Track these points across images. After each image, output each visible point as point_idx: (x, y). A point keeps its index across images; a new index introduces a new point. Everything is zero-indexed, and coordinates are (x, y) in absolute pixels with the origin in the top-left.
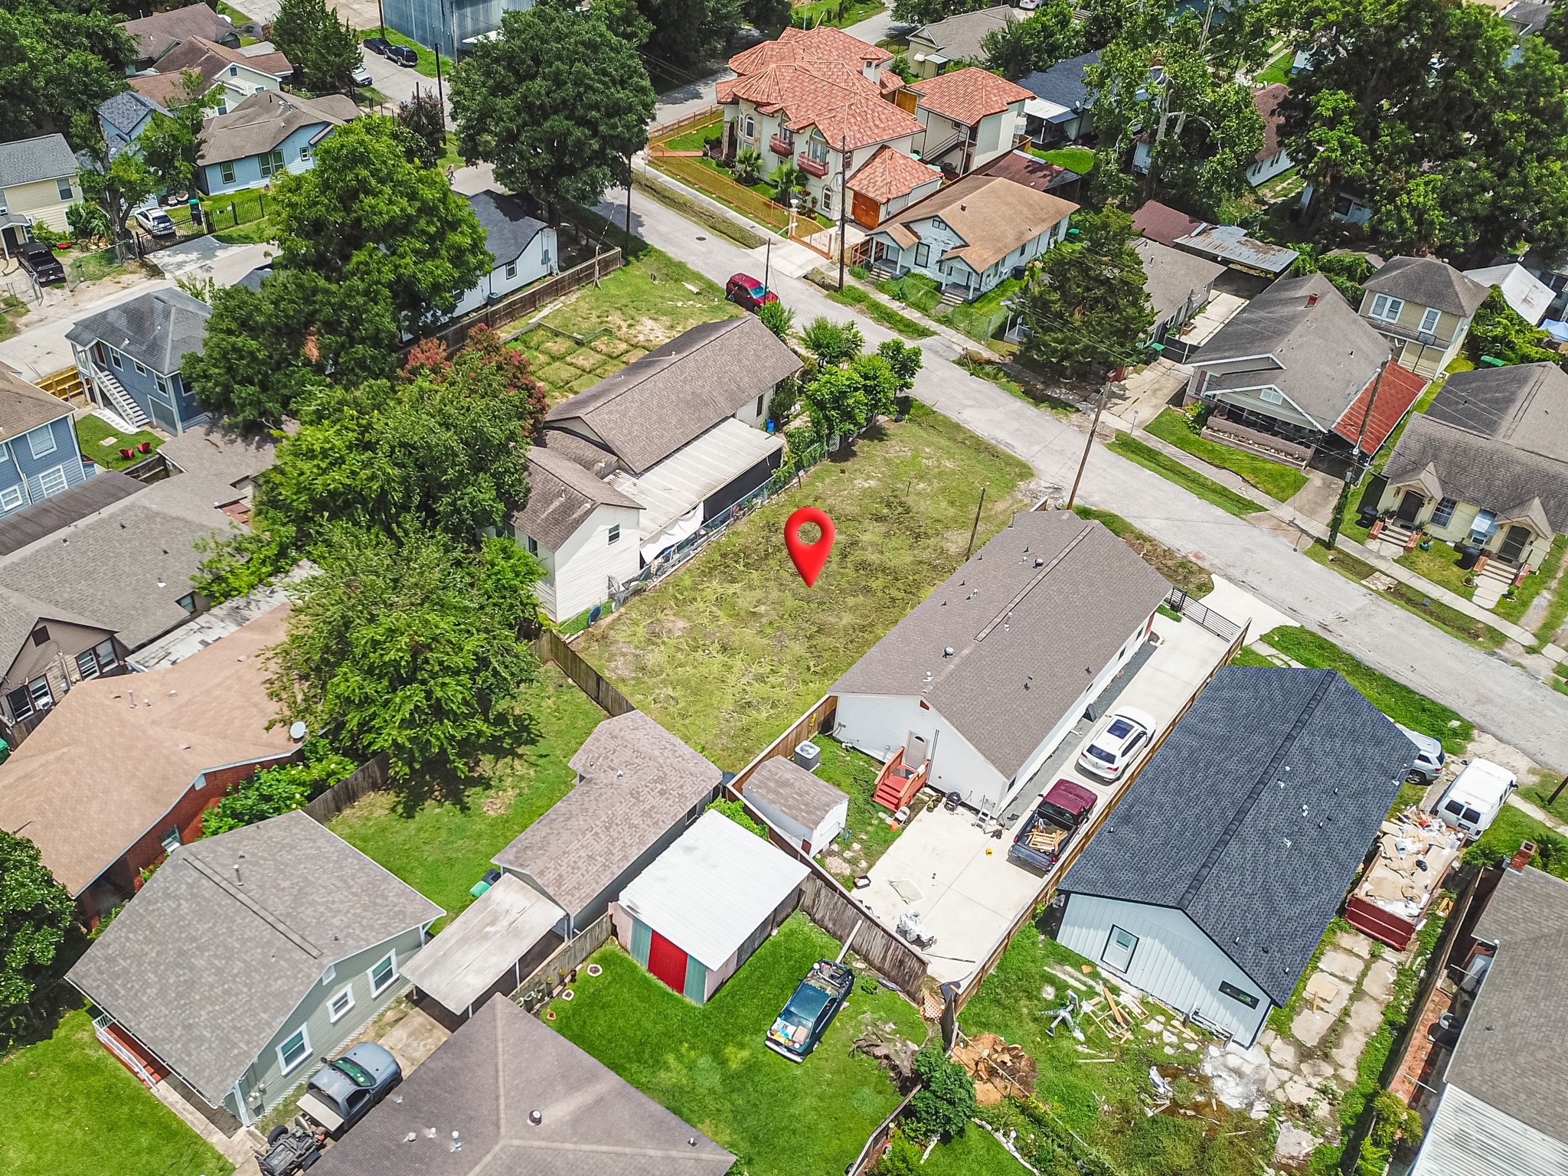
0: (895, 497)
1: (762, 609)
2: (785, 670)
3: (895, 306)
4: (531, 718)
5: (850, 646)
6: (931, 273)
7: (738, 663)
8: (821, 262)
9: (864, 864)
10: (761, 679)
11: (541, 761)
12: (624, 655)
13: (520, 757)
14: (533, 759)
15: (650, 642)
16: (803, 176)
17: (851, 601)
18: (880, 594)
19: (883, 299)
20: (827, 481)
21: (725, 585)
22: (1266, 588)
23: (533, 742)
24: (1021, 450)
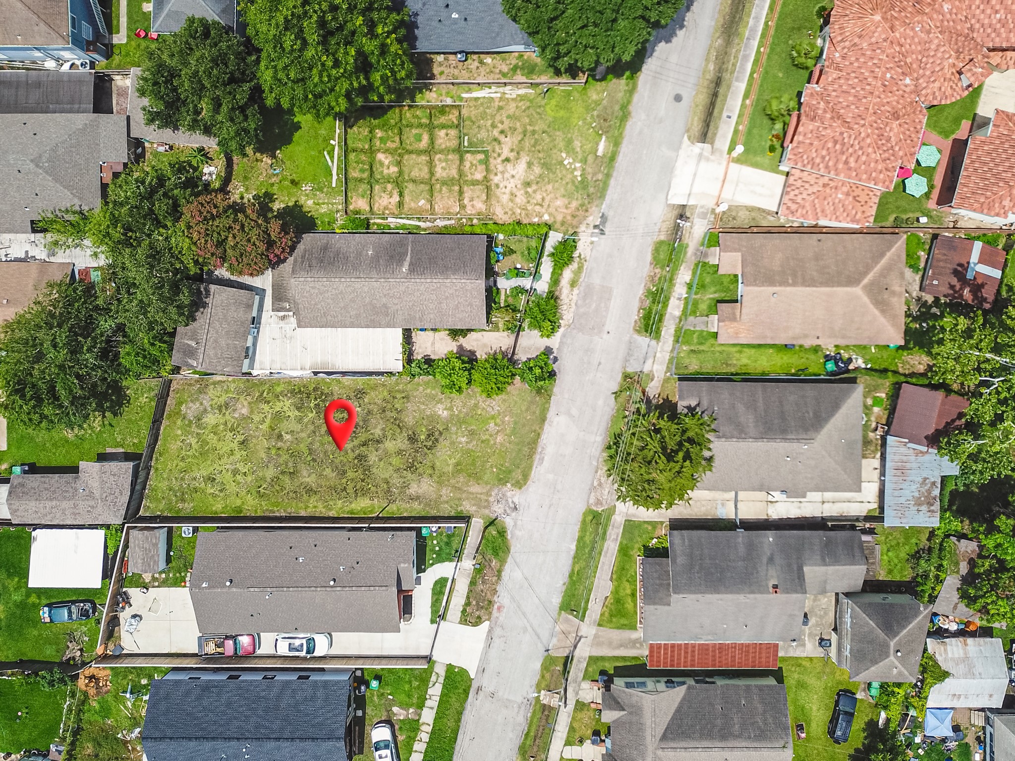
0: (441, 433)
1: (287, 437)
2: (249, 478)
3: (679, 291)
4: (128, 402)
5: (291, 494)
7: (238, 456)
8: (707, 203)
9: (156, 584)
10: (235, 472)
11: (108, 427)
12: (201, 404)
13: (104, 417)
14: (106, 423)
15: (220, 408)
17: (328, 471)
18: (344, 481)
19: (683, 278)
20: (428, 391)
21: (292, 408)
22: (493, 652)
23: (115, 414)
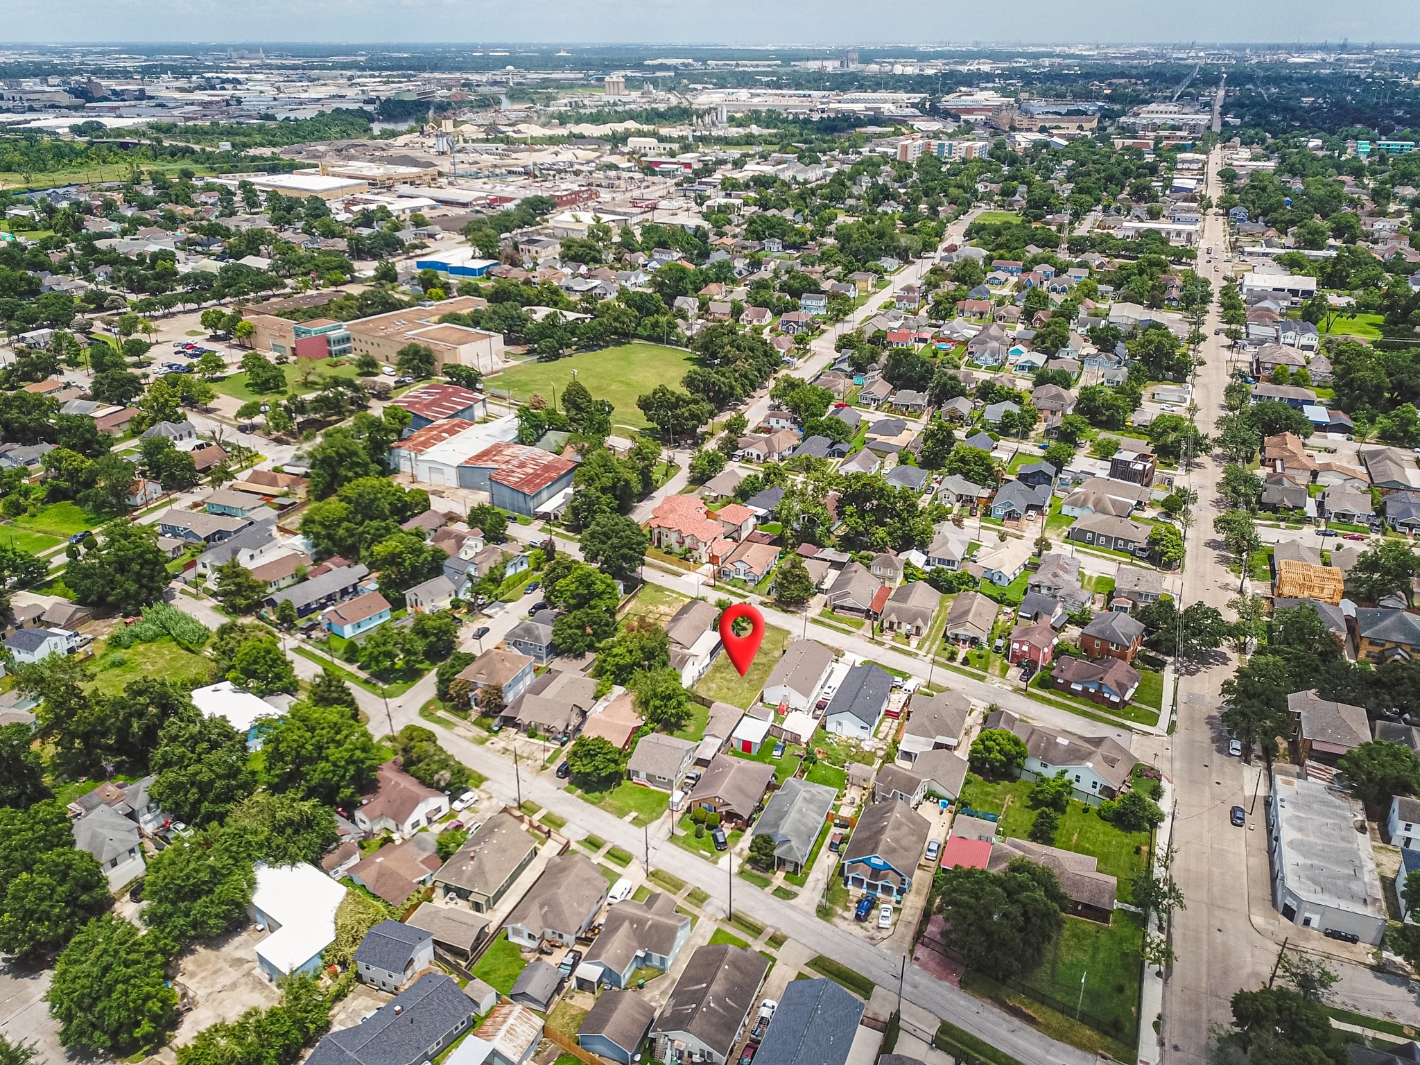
2: (747, 690)
3: (734, 589)
4: (689, 711)
5: (761, 682)
6: (742, 577)
8: (705, 579)
9: (782, 722)
12: (705, 692)
16: (690, 550)
17: (755, 672)
18: (763, 669)
19: (729, 587)
21: (721, 674)
22: (858, 652)
24: (786, 627)
